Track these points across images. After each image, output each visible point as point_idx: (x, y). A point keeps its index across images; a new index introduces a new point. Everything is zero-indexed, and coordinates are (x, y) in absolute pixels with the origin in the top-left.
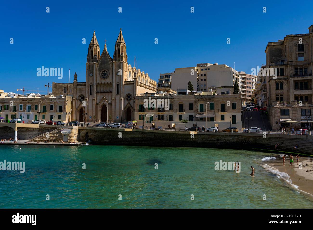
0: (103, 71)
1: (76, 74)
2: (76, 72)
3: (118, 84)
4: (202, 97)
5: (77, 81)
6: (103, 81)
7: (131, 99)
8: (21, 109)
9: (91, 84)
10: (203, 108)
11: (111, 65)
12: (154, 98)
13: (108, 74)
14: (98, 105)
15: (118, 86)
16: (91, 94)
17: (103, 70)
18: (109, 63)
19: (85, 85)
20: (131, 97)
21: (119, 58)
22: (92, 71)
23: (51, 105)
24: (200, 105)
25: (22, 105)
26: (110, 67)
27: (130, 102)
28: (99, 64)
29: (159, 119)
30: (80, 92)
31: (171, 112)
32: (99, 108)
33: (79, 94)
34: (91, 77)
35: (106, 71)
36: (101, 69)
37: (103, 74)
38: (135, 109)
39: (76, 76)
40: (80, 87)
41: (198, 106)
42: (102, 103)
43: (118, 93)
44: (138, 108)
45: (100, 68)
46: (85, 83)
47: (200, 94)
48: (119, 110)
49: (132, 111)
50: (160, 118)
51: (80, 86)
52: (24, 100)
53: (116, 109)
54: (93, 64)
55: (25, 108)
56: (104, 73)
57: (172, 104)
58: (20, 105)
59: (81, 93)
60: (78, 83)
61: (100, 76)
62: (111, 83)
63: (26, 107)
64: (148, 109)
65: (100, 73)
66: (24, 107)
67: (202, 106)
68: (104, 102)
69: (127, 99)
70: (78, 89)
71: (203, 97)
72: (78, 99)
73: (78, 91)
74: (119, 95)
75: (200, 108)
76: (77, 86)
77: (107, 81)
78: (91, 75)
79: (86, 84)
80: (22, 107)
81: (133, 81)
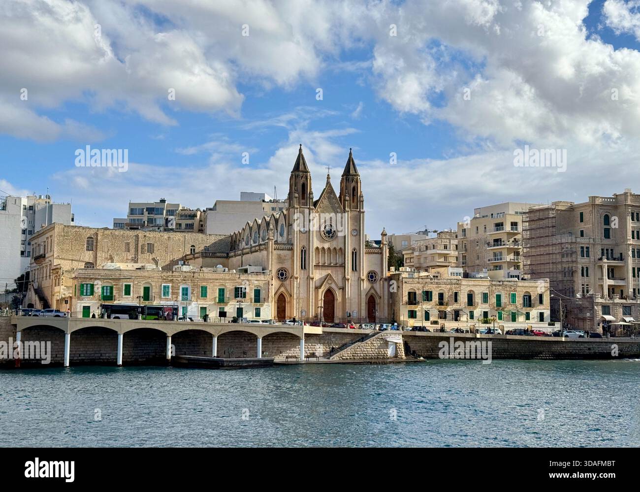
3: (354, 252)
6: (326, 245)
7: (375, 280)
8: (166, 294)
9: (304, 248)
10: (500, 301)
15: (354, 255)
16: (304, 267)
18: (337, 211)
19: (290, 249)
20: (375, 277)
21: (354, 204)
23: (235, 287)
24: (497, 296)
27: (374, 285)
28: (318, 212)
29: (440, 317)
31: (457, 306)
32: (322, 295)
33: (277, 266)
34: (303, 235)
40: (279, 253)
41: (494, 298)
42: (326, 286)
43: (355, 268)
44: (406, 297)
48: (356, 300)
49: (378, 302)
50: (442, 315)
51: (280, 250)
52: (174, 274)
55: (175, 293)
57: (458, 292)
59: (281, 264)
61: (320, 234)
62: (341, 249)
63: (177, 289)
64: (422, 300)
66: (172, 289)
67: (499, 298)
68: (331, 284)
69: (370, 280)
70: (275, 257)
72: (275, 276)
73: (275, 261)
74: (356, 272)
75: (497, 300)
76: (274, 249)
77: (333, 244)
79: (295, 248)
80: (168, 289)
81: (381, 248)
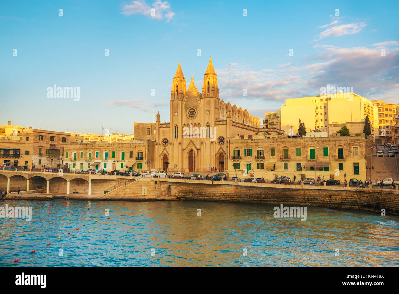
0: (190, 110)
1: (158, 113)
2: (158, 112)
3: (208, 125)
4: (312, 140)
5: (160, 122)
6: (190, 122)
7: (224, 143)
8: (97, 156)
9: (176, 125)
10: (314, 154)
11: (199, 102)
12: (251, 142)
13: (195, 113)
14: (185, 151)
16: (176, 137)
17: (190, 108)
18: (197, 100)
19: (169, 127)
20: (224, 141)
21: (209, 93)
22: (177, 110)
23: (130, 152)
24: (311, 150)
25: (98, 152)
26: (199, 104)
27: (223, 147)
28: (185, 101)
29: (258, 168)
30: (163, 135)
31: (273, 159)
32: (186, 154)
33: (162, 138)
34: (176, 117)
35: (194, 109)
36: (187, 107)
37: (190, 113)
38: (229, 155)
39: (158, 116)
40: (163, 130)
41: (307, 152)
42: (189, 148)
44: (232, 154)
45: (186, 105)
46: (169, 124)
47: (310, 136)
48: (209, 157)
49: (225, 158)
50: (260, 167)
51: (164, 127)
52: (101, 146)
53: (206, 156)
54: (178, 102)
55: (101, 156)
56: (191, 111)
57: (274, 149)
58: (96, 152)
60: (161, 124)
61: (186, 115)
62: (199, 124)
63: (103, 154)
64: (244, 156)
65: (186, 112)
66: (100, 154)
67: (312, 152)
68: (192, 147)
69: (219, 143)
70: (161, 132)
71: (314, 139)
72: (161, 144)
73: (161, 134)
74: (209, 139)
75: (311, 154)
76: (160, 128)
77: (194, 121)
78: (176, 114)
79: (171, 125)
80: (98, 154)
81: (226, 121)
